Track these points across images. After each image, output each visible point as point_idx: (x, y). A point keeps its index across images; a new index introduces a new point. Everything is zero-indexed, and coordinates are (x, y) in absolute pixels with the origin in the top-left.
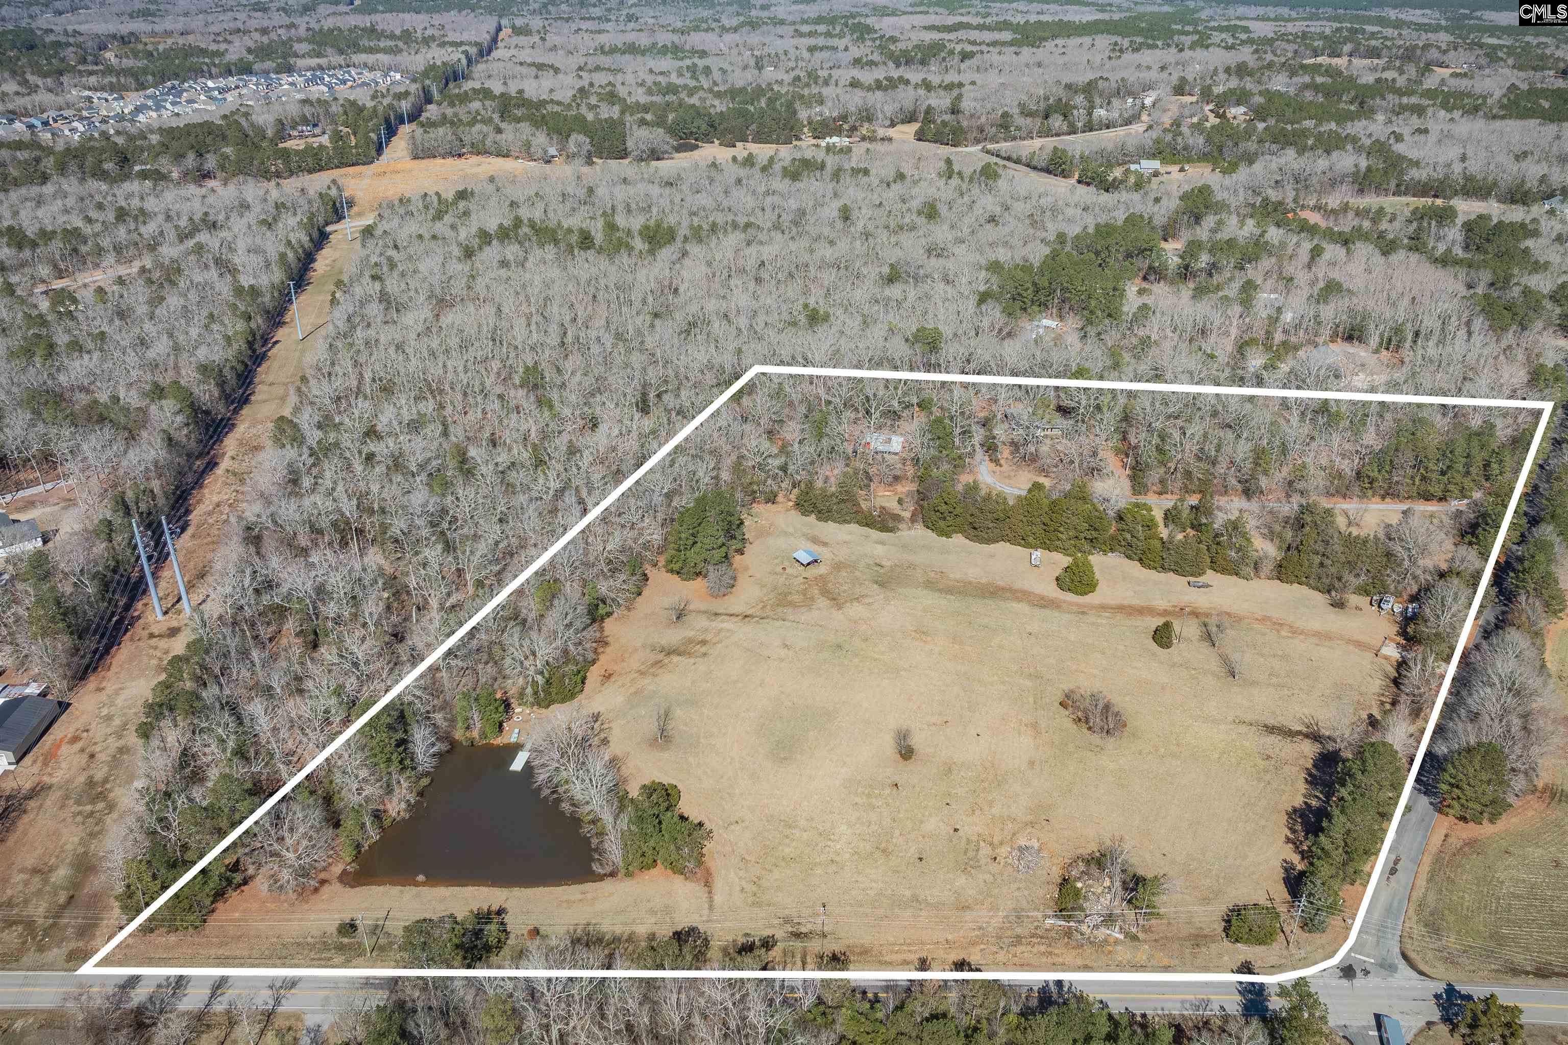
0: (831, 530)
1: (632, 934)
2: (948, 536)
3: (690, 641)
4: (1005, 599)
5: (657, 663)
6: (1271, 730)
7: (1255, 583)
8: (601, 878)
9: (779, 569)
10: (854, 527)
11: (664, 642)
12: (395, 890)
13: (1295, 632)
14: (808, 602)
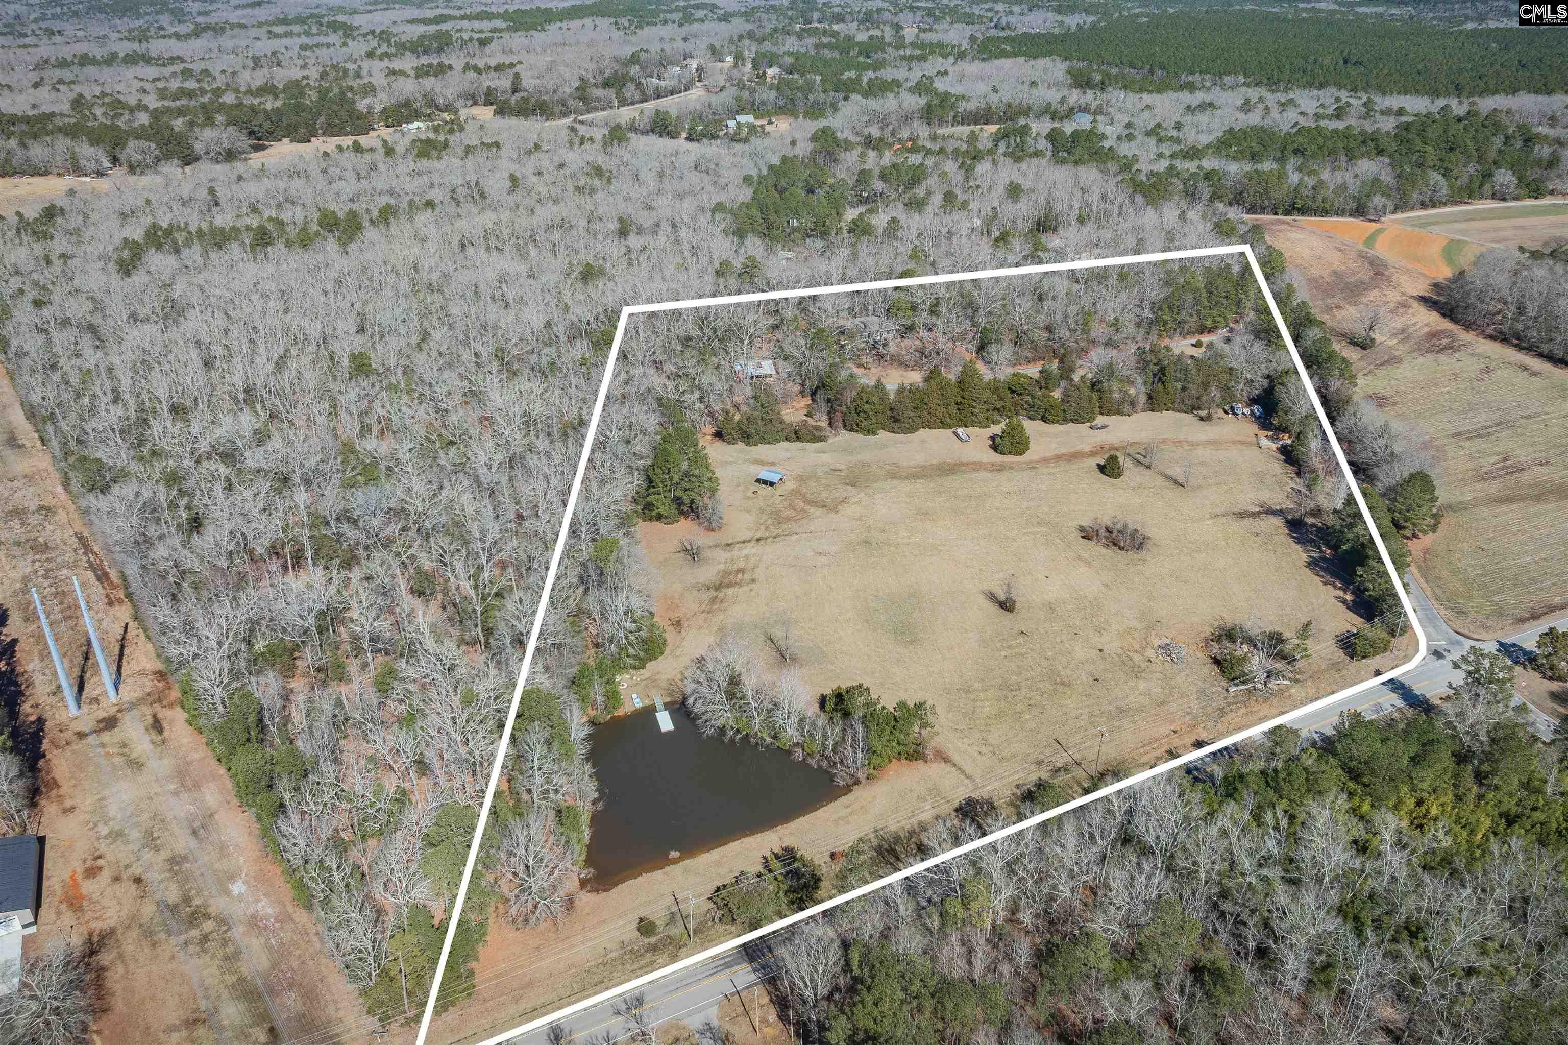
0: (762, 451)
1: (920, 823)
2: (874, 434)
3: (727, 573)
4: (964, 472)
5: (714, 600)
6: (1242, 515)
7: (1135, 417)
8: (847, 789)
9: (750, 494)
10: (784, 444)
11: (701, 580)
12: (658, 875)
13: (1194, 445)
14: (803, 515)
